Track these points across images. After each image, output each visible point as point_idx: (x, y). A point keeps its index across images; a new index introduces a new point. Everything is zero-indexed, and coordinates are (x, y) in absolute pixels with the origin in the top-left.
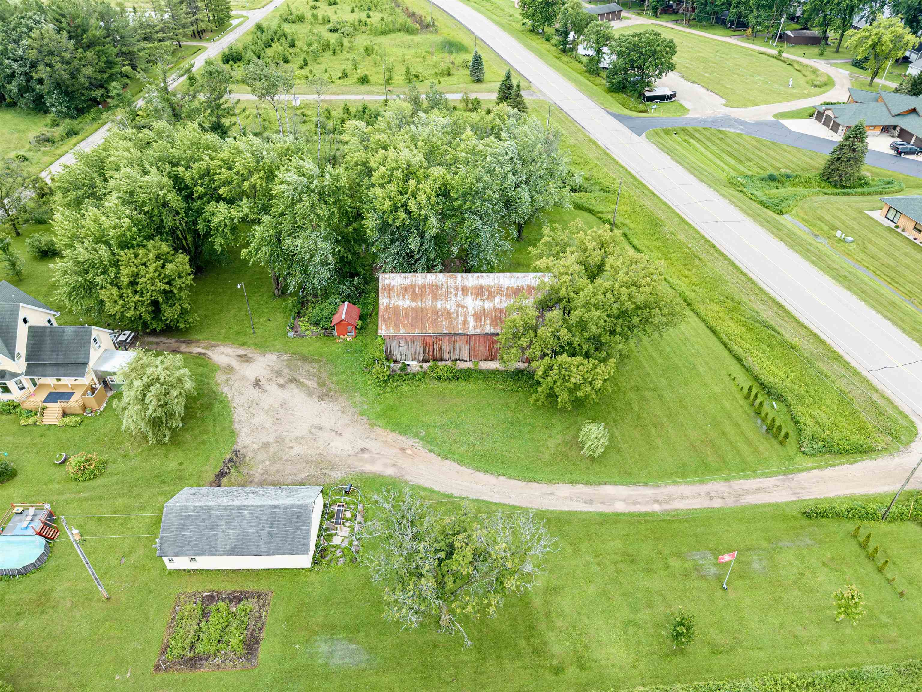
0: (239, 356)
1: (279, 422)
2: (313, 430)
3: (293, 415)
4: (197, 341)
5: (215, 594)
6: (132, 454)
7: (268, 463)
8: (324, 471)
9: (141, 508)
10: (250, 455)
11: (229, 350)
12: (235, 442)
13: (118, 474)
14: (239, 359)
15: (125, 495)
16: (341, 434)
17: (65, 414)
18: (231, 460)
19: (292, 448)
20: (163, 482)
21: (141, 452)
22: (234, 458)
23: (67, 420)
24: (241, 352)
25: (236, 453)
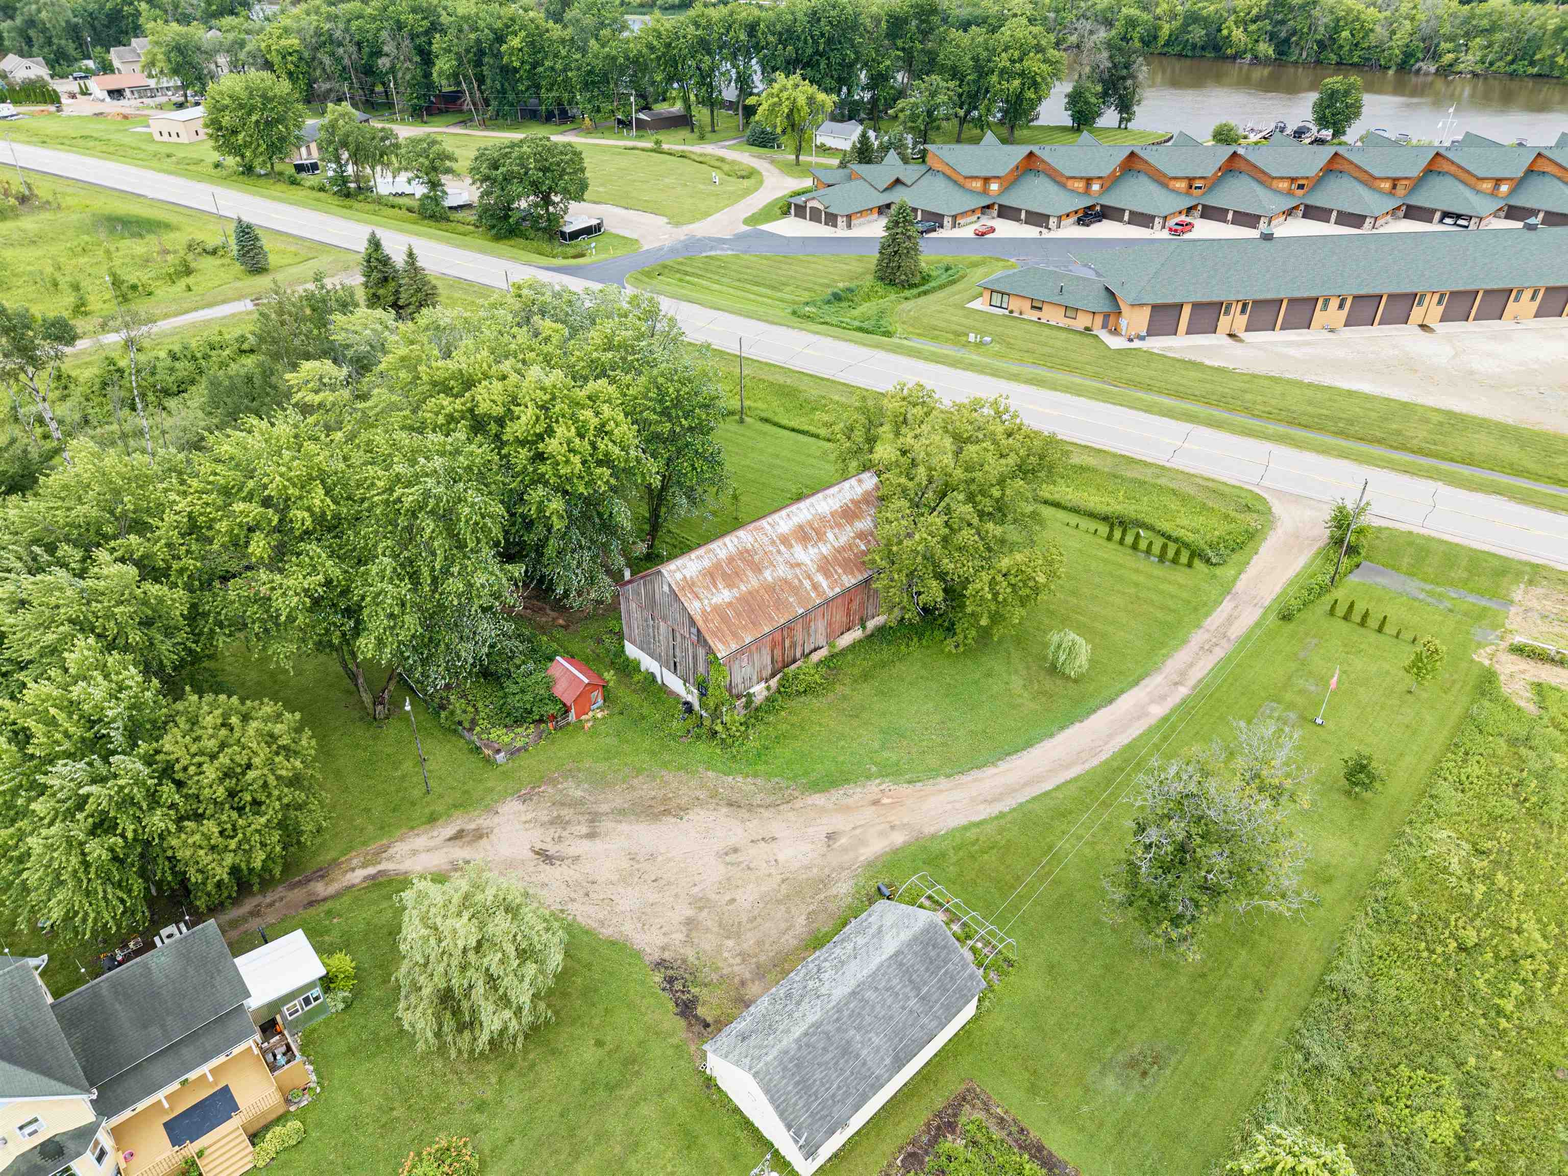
0: (450, 839)
1: (662, 882)
2: (728, 859)
3: (669, 860)
4: (335, 863)
5: (910, 1149)
6: (489, 1095)
7: (730, 943)
8: (822, 896)
9: (634, 1147)
10: (690, 954)
11: (420, 841)
12: (638, 954)
13: (511, 1140)
14: (458, 843)
15: (576, 1155)
16: (774, 839)
17: (254, 1137)
18: (671, 980)
19: (733, 900)
20: (611, 1088)
21: (500, 1081)
22: (670, 972)
23: (271, 1142)
24: (450, 831)
25: (660, 964)
